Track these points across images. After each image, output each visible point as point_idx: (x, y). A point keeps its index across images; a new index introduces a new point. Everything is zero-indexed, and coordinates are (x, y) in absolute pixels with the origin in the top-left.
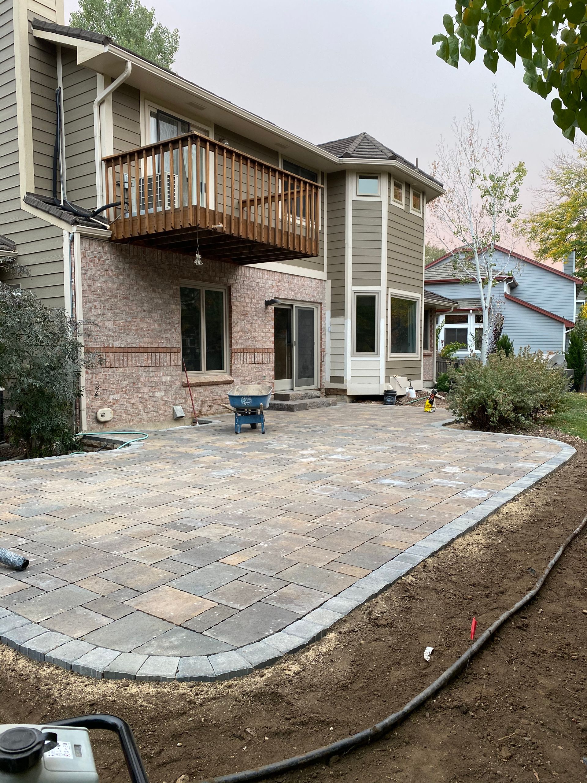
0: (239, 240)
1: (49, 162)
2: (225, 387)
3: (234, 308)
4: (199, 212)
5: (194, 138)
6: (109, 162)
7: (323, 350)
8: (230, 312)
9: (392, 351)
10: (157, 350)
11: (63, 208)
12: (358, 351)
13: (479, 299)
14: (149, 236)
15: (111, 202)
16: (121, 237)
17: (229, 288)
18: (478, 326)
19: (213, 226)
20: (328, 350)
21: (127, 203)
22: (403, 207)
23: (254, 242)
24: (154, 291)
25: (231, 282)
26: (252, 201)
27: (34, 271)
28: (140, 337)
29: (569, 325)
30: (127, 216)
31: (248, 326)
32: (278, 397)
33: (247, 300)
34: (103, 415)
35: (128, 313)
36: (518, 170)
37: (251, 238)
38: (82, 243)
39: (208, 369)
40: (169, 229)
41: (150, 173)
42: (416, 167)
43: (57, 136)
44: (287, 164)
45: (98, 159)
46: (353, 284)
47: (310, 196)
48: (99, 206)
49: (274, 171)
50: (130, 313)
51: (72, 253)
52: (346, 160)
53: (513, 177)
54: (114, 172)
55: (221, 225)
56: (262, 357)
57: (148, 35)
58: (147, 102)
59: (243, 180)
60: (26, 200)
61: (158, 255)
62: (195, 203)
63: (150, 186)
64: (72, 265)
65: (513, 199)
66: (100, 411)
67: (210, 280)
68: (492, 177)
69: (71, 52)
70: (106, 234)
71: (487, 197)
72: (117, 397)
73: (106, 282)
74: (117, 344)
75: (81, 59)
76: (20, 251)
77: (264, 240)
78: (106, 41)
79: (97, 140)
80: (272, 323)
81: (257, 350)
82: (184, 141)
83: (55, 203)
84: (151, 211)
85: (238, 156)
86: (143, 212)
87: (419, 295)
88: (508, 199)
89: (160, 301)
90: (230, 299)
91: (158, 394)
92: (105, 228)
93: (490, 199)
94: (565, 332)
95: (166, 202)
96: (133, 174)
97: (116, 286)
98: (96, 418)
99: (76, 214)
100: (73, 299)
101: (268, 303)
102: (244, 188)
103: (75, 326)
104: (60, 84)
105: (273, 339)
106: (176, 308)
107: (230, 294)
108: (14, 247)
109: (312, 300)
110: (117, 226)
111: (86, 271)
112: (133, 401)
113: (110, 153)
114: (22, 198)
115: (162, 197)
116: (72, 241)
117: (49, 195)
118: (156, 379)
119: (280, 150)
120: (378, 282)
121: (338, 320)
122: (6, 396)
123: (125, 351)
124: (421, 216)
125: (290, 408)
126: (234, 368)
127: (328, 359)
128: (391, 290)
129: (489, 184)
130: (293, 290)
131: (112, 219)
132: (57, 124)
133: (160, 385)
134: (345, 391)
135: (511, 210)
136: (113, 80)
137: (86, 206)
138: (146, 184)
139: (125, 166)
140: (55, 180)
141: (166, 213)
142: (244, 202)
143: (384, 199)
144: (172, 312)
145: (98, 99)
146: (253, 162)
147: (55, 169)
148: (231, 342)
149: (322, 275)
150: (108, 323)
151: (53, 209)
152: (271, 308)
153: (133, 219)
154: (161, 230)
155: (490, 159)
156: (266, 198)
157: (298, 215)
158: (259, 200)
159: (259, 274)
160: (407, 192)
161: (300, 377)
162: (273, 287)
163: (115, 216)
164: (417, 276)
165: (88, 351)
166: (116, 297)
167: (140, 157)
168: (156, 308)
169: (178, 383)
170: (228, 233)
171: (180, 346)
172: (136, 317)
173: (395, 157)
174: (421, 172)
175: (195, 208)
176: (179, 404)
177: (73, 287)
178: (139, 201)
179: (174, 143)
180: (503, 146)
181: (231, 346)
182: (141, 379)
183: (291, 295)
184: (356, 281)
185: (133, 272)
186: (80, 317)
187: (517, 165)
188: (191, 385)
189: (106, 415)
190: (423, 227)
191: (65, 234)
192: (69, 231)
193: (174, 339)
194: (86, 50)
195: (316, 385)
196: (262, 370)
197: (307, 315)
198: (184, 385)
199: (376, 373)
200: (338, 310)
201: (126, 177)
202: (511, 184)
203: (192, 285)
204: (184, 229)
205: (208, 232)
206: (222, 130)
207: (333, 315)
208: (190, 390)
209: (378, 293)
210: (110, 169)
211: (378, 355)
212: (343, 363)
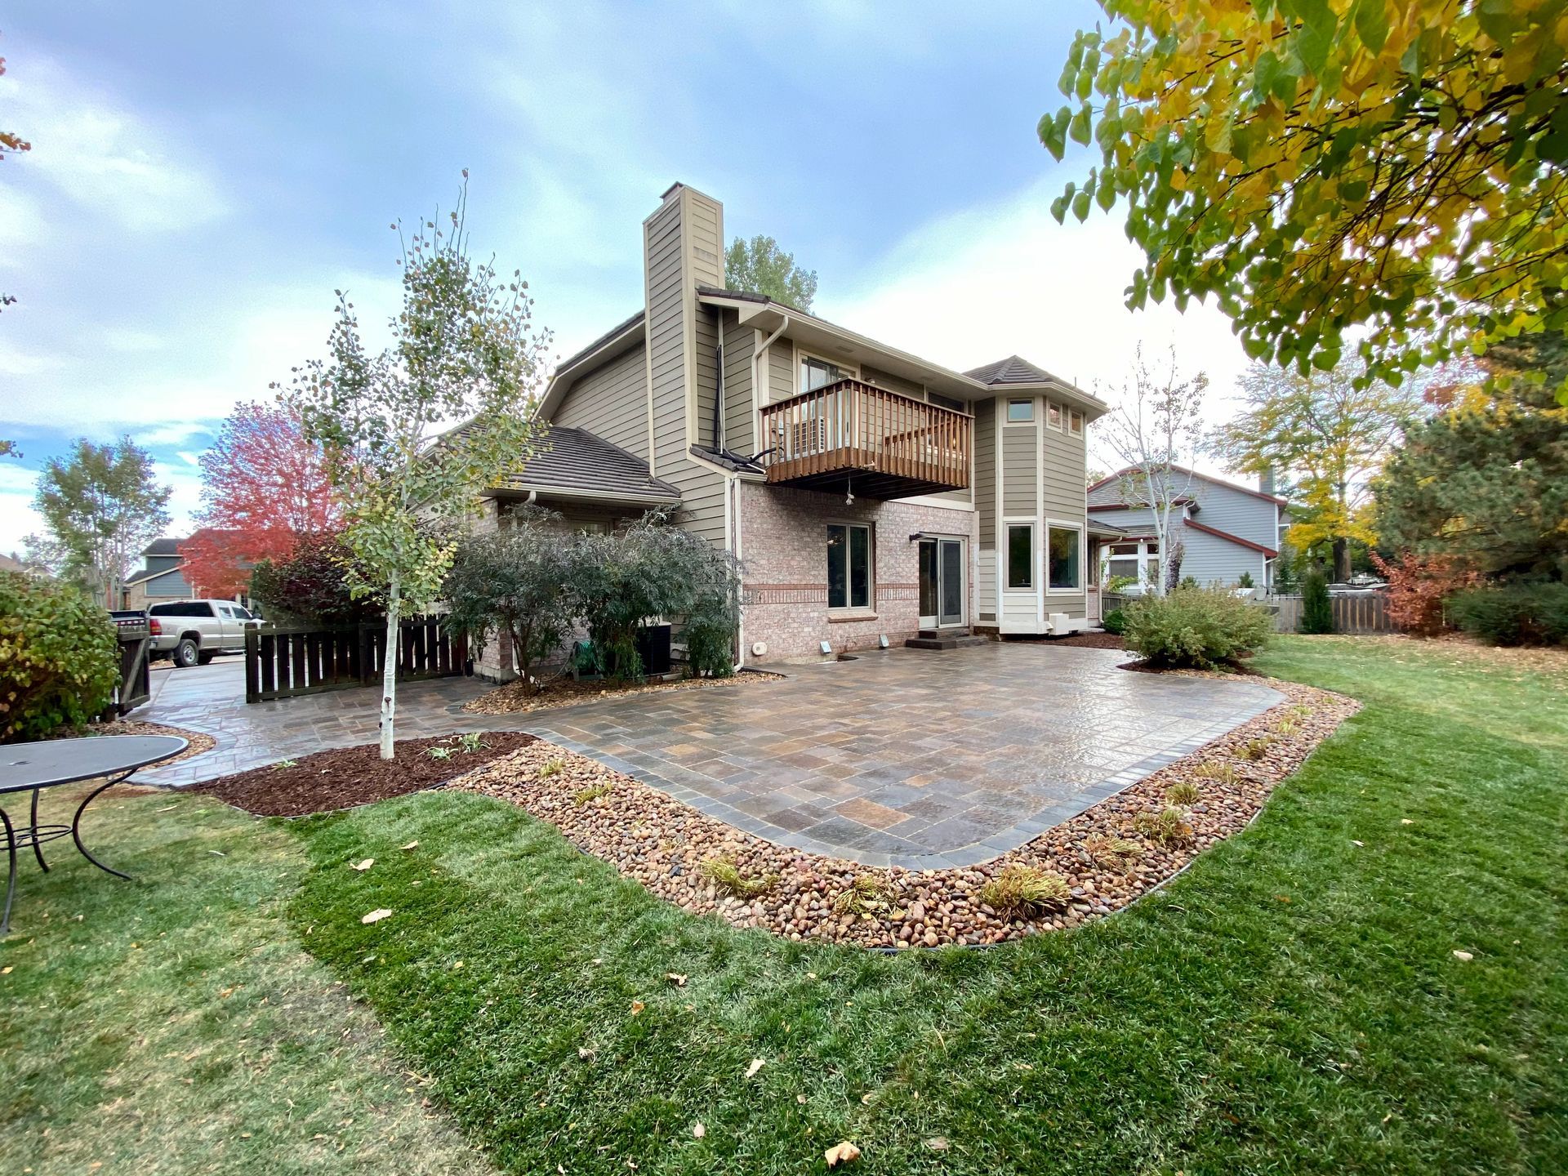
0: (889, 477)
1: (711, 415)
2: (868, 624)
3: (878, 543)
4: (852, 453)
5: (848, 383)
6: (765, 411)
7: (971, 586)
8: (875, 548)
9: (1051, 586)
10: (806, 587)
11: (724, 457)
12: (1011, 585)
13: (1153, 527)
14: (803, 478)
15: (768, 448)
16: (775, 481)
17: (874, 524)
18: (1153, 556)
19: (865, 466)
20: (977, 586)
21: (782, 448)
22: (1061, 431)
23: (904, 478)
24: (804, 530)
25: (876, 517)
26: (895, 438)
27: (700, 515)
28: (791, 574)
29: (1270, 554)
30: (782, 460)
31: (892, 561)
32: (923, 634)
33: (891, 536)
34: (758, 648)
35: (780, 551)
36: (1198, 380)
37: (900, 473)
38: (741, 488)
39: (853, 605)
40: (822, 471)
41: (805, 419)
42: (1074, 389)
43: (718, 390)
44: (932, 397)
45: (755, 408)
46: (1005, 515)
48: (756, 453)
49: (924, 406)
50: (783, 550)
51: (733, 498)
52: (996, 387)
53: (1192, 388)
54: (771, 420)
55: (873, 464)
56: (906, 593)
57: (787, 281)
58: (800, 351)
59: (894, 418)
60: (692, 452)
62: (847, 444)
64: (733, 508)
65: (1193, 414)
66: (756, 645)
67: (855, 519)
68: (1166, 391)
69: (733, 313)
70: (762, 478)
72: (770, 632)
73: (762, 524)
74: (770, 581)
75: (742, 319)
76: (684, 498)
77: (914, 475)
78: (767, 300)
79: (754, 392)
80: (917, 558)
81: (902, 586)
82: (838, 386)
83: (715, 452)
84: (805, 454)
85: (889, 395)
86: (797, 456)
87: (1080, 525)
88: (1187, 413)
89: (808, 539)
90: (874, 535)
91: (806, 630)
92: (762, 473)
93: (1164, 414)
94: (1265, 562)
95: (820, 446)
96: (788, 420)
97: (770, 527)
98: (752, 651)
99: (735, 461)
100: (733, 540)
101: (912, 538)
104: (721, 342)
105: (917, 574)
106: (824, 544)
107: (874, 531)
108: (680, 495)
109: (958, 533)
110: (773, 471)
111: (745, 512)
112: (784, 637)
113: (766, 403)
114: (688, 449)
115: (816, 440)
116: (733, 486)
117: (710, 445)
118: (804, 615)
119: (925, 382)
120: (1033, 512)
121: (988, 553)
122: (674, 631)
123: (778, 588)
124: (1081, 438)
125: (938, 647)
126: (878, 604)
127: (976, 594)
128: (1048, 520)
129: (1164, 398)
130: (938, 524)
131: (768, 464)
132: (718, 380)
133: (808, 620)
134: (997, 629)
135: (1191, 425)
136: (770, 334)
137: (743, 453)
138: (801, 429)
139: (781, 414)
140: (716, 431)
141: (820, 456)
142: (888, 439)
143: (1039, 423)
144: (820, 549)
145: (757, 352)
146: (904, 399)
147: (716, 421)
148: (875, 578)
149: (969, 507)
150: (763, 562)
151: (715, 457)
152: (916, 543)
153: (787, 463)
154: (814, 472)
158: (902, 436)
159: (904, 508)
160: (1065, 413)
161: (946, 614)
162: (917, 520)
163: (771, 462)
164: (1079, 504)
165: (746, 588)
166: (770, 537)
168: (806, 546)
169: (825, 619)
170: (878, 470)
171: (826, 582)
172: (788, 556)
173: (1050, 379)
174: (1080, 392)
175: (848, 449)
176: (826, 640)
177: (733, 529)
178: (793, 446)
179: (829, 389)
181: (875, 582)
182: (792, 615)
183: (936, 529)
184: (1007, 512)
185: (785, 513)
186: (739, 557)
187: (1196, 376)
188: (836, 621)
189: (761, 648)
190: (1083, 450)
191: (727, 480)
192: (729, 477)
193: (822, 576)
194: (747, 311)
195: (964, 622)
196: (907, 606)
197: (953, 549)
198: (830, 621)
199: (1033, 610)
200: (988, 542)
201: (781, 424)
202: (1190, 396)
203: (838, 522)
204: (837, 470)
205: (859, 471)
206: (868, 370)
207: (981, 548)
208: (835, 626)
209: (1034, 523)
210: (767, 418)
211: (1035, 590)
212: (995, 599)
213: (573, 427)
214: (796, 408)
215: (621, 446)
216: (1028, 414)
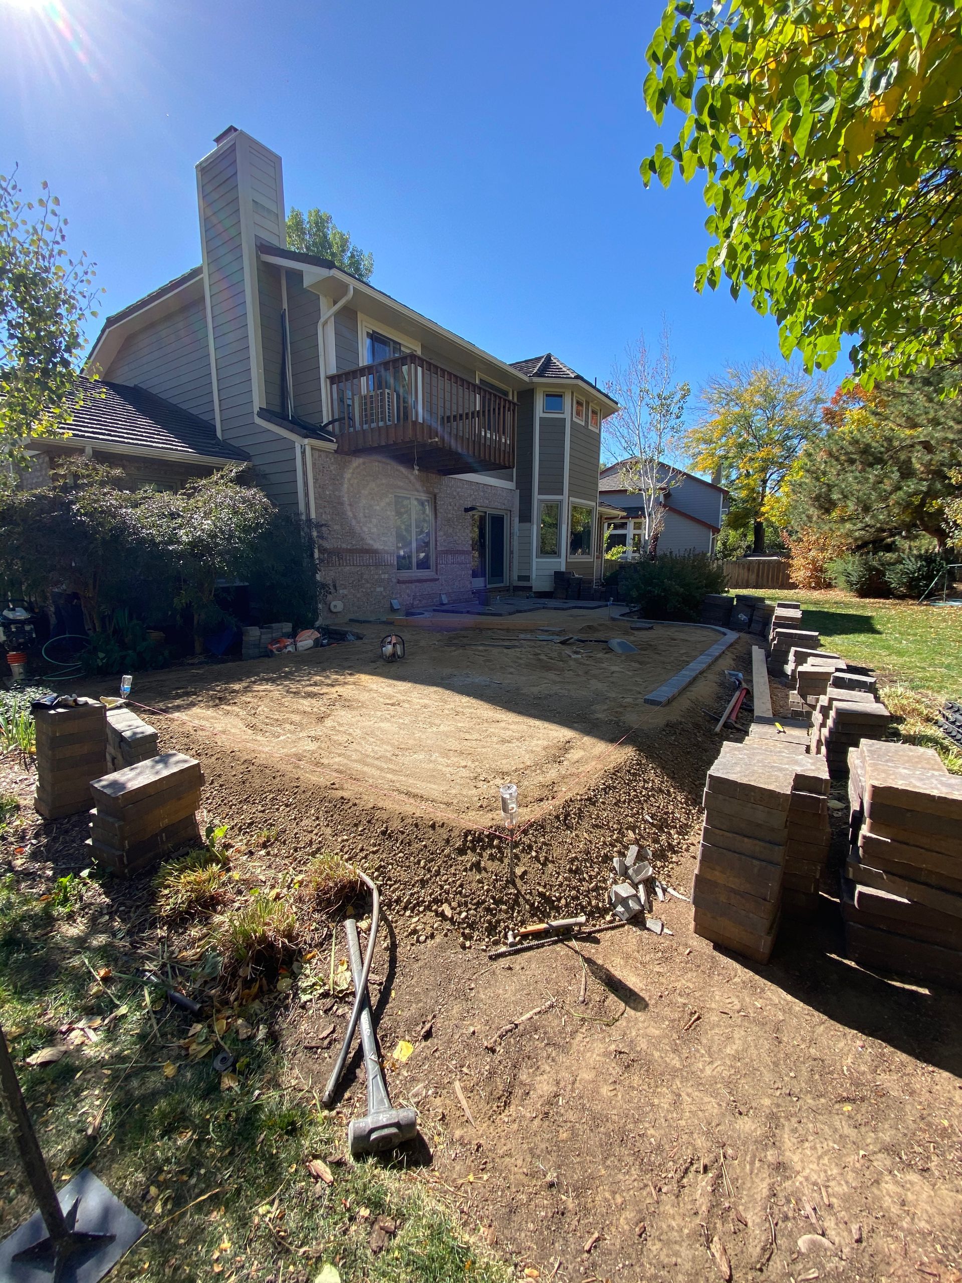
0: (450, 452)
1: (277, 380)
2: (432, 584)
3: (439, 514)
4: (417, 428)
5: (413, 358)
6: (332, 379)
7: (511, 552)
9: (571, 553)
10: (377, 552)
11: (292, 422)
12: (542, 552)
15: (336, 417)
16: (346, 449)
17: (435, 497)
18: (637, 532)
19: (430, 441)
20: (516, 552)
21: (351, 419)
22: (583, 423)
24: (373, 498)
25: (436, 490)
26: (455, 417)
28: (362, 539)
29: (714, 531)
30: (352, 430)
31: (450, 531)
33: (450, 508)
34: (335, 606)
35: (352, 518)
38: (312, 455)
39: (418, 568)
40: (391, 442)
41: (371, 390)
42: (595, 386)
43: (283, 355)
44: (483, 383)
45: (323, 377)
46: (539, 494)
48: (325, 421)
50: (355, 517)
51: (304, 463)
52: (535, 380)
53: (679, 395)
54: (338, 389)
55: (437, 440)
56: (461, 558)
57: (345, 259)
58: (364, 323)
59: (454, 397)
60: (259, 415)
61: (376, 466)
62: (413, 419)
63: (372, 403)
64: (305, 473)
65: (678, 417)
66: (333, 603)
67: (419, 491)
68: (659, 396)
69: (297, 276)
70: (334, 446)
71: (654, 414)
72: (345, 592)
73: (333, 491)
74: (344, 546)
75: (307, 282)
76: (255, 462)
77: (471, 453)
78: (330, 265)
79: (321, 359)
80: (470, 528)
81: (458, 552)
82: (403, 360)
83: (285, 417)
84: (374, 425)
86: (365, 427)
87: (594, 504)
88: (674, 416)
89: (378, 508)
90: (435, 506)
91: (378, 589)
92: (332, 441)
94: (711, 537)
95: (387, 418)
96: (356, 391)
97: (341, 494)
98: (329, 609)
99: (305, 428)
100: (307, 505)
101: (467, 510)
104: (285, 306)
105: (471, 542)
106: (391, 514)
107: (435, 502)
108: (249, 458)
109: (503, 507)
110: (342, 440)
111: (317, 480)
112: (358, 595)
113: (333, 371)
114: (256, 412)
115: (383, 412)
116: (303, 453)
117: (277, 409)
118: (376, 577)
119: (477, 369)
120: (561, 492)
121: (526, 525)
123: (351, 551)
124: (597, 430)
126: (439, 567)
127: (516, 559)
128: (572, 499)
129: (657, 402)
130: (487, 499)
131: (338, 433)
132: (284, 345)
133: (380, 581)
134: (531, 588)
136: (335, 303)
137: (313, 421)
138: (368, 401)
139: (348, 384)
140: (283, 396)
141: (388, 427)
142: (448, 418)
143: (567, 415)
144: (388, 517)
147: (283, 386)
148: (436, 545)
149: (511, 485)
150: (336, 527)
151: (285, 422)
152: (470, 514)
153: (356, 433)
154: (383, 443)
157: (489, 429)
158: (461, 416)
159: (459, 484)
160: (587, 409)
161: (492, 576)
162: (471, 495)
163: (340, 431)
164: (593, 487)
165: (322, 550)
166: (341, 504)
168: (375, 513)
169: (394, 580)
170: (441, 446)
171: (394, 547)
172: (359, 522)
173: (578, 377)
174: (599, 391)
175: (415, 423)
176: (395, 599)
177: (307, 495)
178: (361, 416)
180: (670, 367)
181: (436, 548)
182: (365, 577)
183: (486, 503)
184: (541, 491)
185: (356, 481)
186: (314, 519)
187: (682, 385)
188: (404, 582)
189: (337, 605)
190: (599, 442)
191: (298, 446)
192: (301, 443)
193: (391, 541)
194: (312, 275)
195: (506, 583)
196: (462, 569)
197: (498, 522)
198: (399, 582)
200: (525, 517)
201: (349, 394)
203: (403, 493)
204: (404, 443)
205: (424, 445)
206: (428, 351)
207: (521, 521)
208: (404, 586)
209: (561, 502)
210: (335, 386)
211: (559, 556)
212: (529, 563)
213: (130, 384)
214: (363, 380)
215: (184, 406)
216: (560, 408)
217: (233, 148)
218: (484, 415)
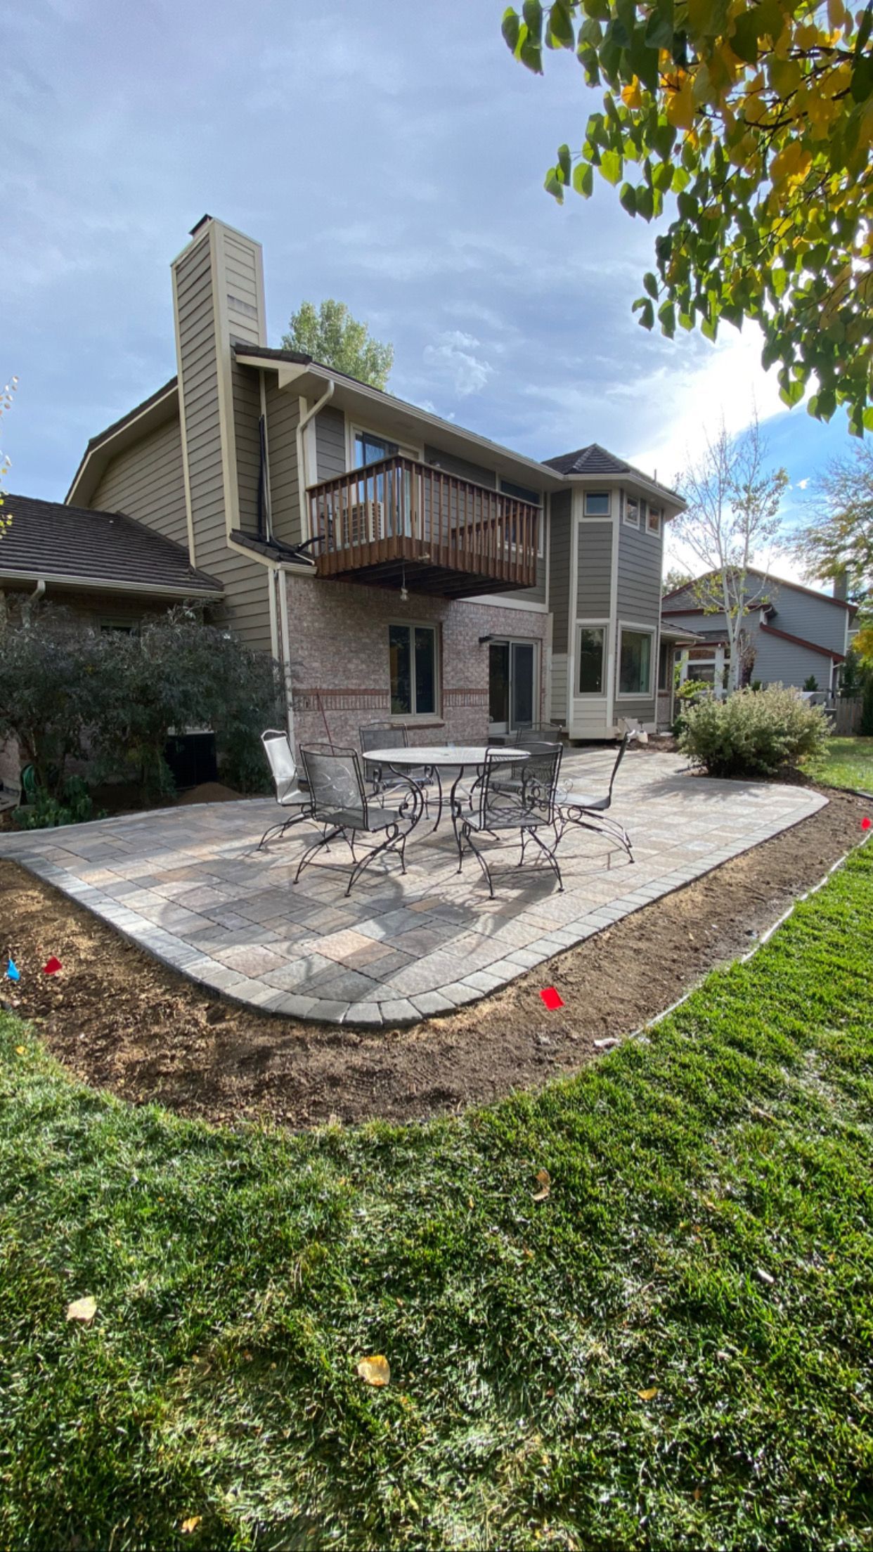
0: (450, 572)
1: (253, 496)
2: (435, 730)
3: (445, 646)
4: (404, 543)
5: (399, 460)
6: (313, 492)
7: (543, 691)
8: (442, 651)
9: (621, 690)
11: (268, 545)
12: (582, 690)
13: (726, 631)
14: (354, 571)
15: (316, 535)
16: (326, 573)
17: (441, 625)
18: (728, 661)
19: (420, 558)
20: (549, 691)
21: (332, 536)
22: (637, 528)
23: (464, 573)
24: (361, 630)
26: (462, 529)
27: (242, 612)
28: (348, 678)
29: (838, 658)
30: (332, 550)
31: (461, 666)
32: (492, 741)
33: (460, 638)
35: (335, 654)
36: (778, 478)
37: (460, 567)
38: (287, 581)
39: (419, 711)
40: (374, 562)
41: (354, 502)
42: (654, 482)
43: (261, 468)
44: (504, 486)
45: (302, 490)
46: (578, 617)
47: (528, 518)
48: (304, 540)
49: (487, 492)
50: (338, 652)
51: (277, 592)
53: (772, 485)
54: (318, 503)
55: (428, 556)
56: (475, 698)
58: (353, 425)
59: (453, 504)
60: (232, 537)
61: (365, 591)
62: (399, 533)
63: (355, 517)
64: (278, 604)
65: (771, 513)
67: (420, 619)
68: (746, 489)
69: (272, 375)
70: (312, 570)
71: (738, 511)
73: (312, 622)
74: (325, 686)
75: (283, 381)
76: (228, 591)
77: (475, 570)
78: (306, 360)
79: (300, 470)
80: (487, 662)
81: (471, 692)
82: (388, 464)
83: (260, 539)
84: (356, 543)
85: (447, 477)
86: (347, 545)
87: (654, 628)
88: (765, 513)
89: (367, 640)
90: (441, 637)
92: (309, 564)
93: (743, 514)
94: (832, 667)
95: (371, 534)
96: (337, 504)
97: (322, 625)
99: (281, 550)
100: (280, 639)
101: (482, 640)
102: (453, 514)
103: (281, 667)
104: (264, 411)
105: (487, 679)
106: (384, 647)
107: (441, 632)
108: (221, 588)
109: (532, 635)
110: (322, 562)
111: (292, 610)
113: (313, 481)
114: (228, 535)
115: (367, 528)
116: (276, 579)
117: (254, 531)
118: (364, 722)
119: (500, 471)
120: (606, 614)
121: (561, 657)
123: (333, 693)
124: (658, 536)
126: (445, 710)
127: (548, 700)
128: (621, 622)
129: (744, 496)
130: (510, 625)
131: (317, 554)
132: (262, 456)
134: (567, 734)
135: (768, 525)
136: (316, 402)
137: (290, 541)
138: (351, 513)
139: (329, 496)
140: (260, 515)
141: (371, 545)
142: (454, 531)
143: (615, 519)
144: (380, 651)
145: (301, 424)
146: (464, 484)
147: (260, 503)
148: (442, 683)
149: (543, 608)
150: (316, 665)
151: (258, 544)
152: (486, 645)
153: (337, 553)
154: (366, 564)
155: (746, 467)
156: (478, 525)
157: (514, 541)
158: (471, 527)
159: (473, 608)
160: (643, 509)
161: (517, 720)
162: (488, 622)
163: (320, 551)
164: (653, 608)
165: (295, 692)
166: (322, 637)
167: (343, 485)
168: (364, 648)
169: (388, 726)
170: (435, 564)
171: (388, 687)
172: (344, 658)
173: (627, 469)
174: (660, 486)
175: (400, 538)
177: (279, 627)
178: (343, 534)
179: (379, 467)
180: (761, 450)
181: (442, 687)
182: (350, 722)
183: (508, 631)
184: (580, 614)
185: (340, 610)
186: (287, 658)
187: (777, 472)
190: (660, 549)
191: (271, 572)
192: (274, 568)
193: (383, 680)
194: (288, 373)
196: (476, 712)
197: (525, 653)
199: (601, 715)
200: (560, 646)
201: (329, 508)
202: (769, 495)
203: (400, 622)
204: (389, 562)
205: (416, 564)
206: (433, 452)
207: (554, 652)
209: (606, 626)
210: (314, 500)
211: (605, 695)
212: (565, 704)
213: (113, 511)
215: (163, 532)
216: (605, 508)
217: (206, 241)
218: (508, 522)
